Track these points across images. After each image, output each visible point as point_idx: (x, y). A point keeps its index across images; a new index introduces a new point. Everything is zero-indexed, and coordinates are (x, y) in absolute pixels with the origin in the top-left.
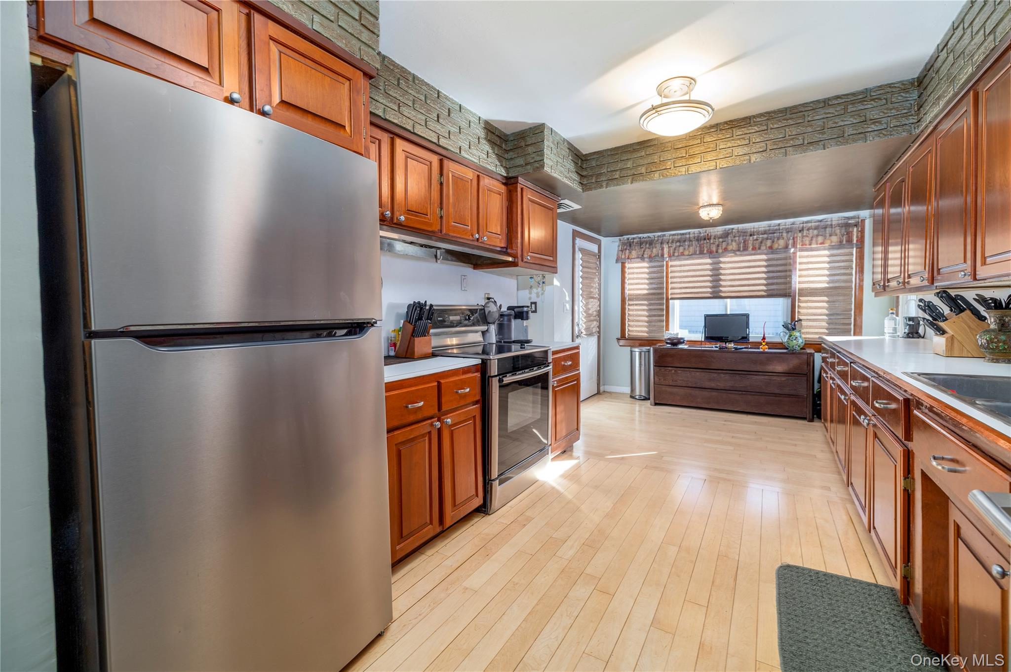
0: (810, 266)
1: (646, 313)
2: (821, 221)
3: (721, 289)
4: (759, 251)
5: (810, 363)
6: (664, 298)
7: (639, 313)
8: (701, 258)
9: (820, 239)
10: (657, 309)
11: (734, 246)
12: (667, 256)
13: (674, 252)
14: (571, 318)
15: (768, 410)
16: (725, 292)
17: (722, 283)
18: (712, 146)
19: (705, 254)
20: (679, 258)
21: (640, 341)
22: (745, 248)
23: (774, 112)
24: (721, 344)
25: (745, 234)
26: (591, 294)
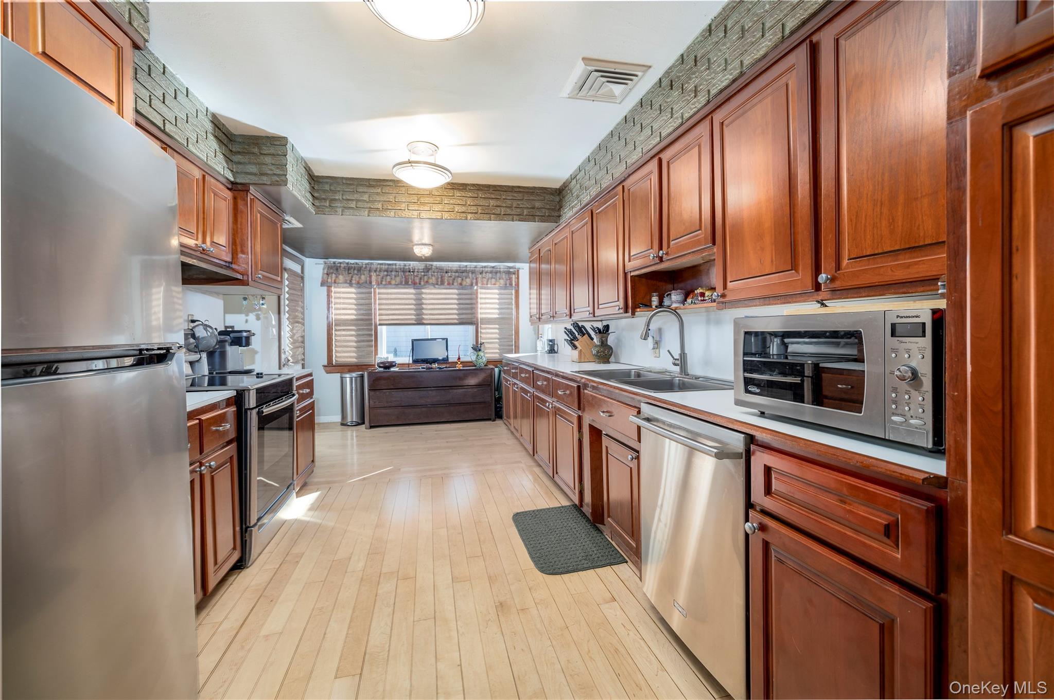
0: (487, 301)
1: (354, 338)
2: (493, 267)
3: (423, 316)
4: (453, 286)
5: (491, 375)
6: (372, 324)
7: (348, 338)
8: (407, 288)
9: (493, 281)
10: (366, 335)
11: (433, 280)
12: (374, 283)
13: (382, 281)
14: (277, 344)
15: (466, 417)
16: (426, 319)
17: (424, 311)
18: (439, 199)
19: (410, 285)
20: (387, 286)
21: (348, 367)
22: (442, 283)
23: (483, 186)
24: (426, 365)
25: (442, 271)
26: (296, 318)
